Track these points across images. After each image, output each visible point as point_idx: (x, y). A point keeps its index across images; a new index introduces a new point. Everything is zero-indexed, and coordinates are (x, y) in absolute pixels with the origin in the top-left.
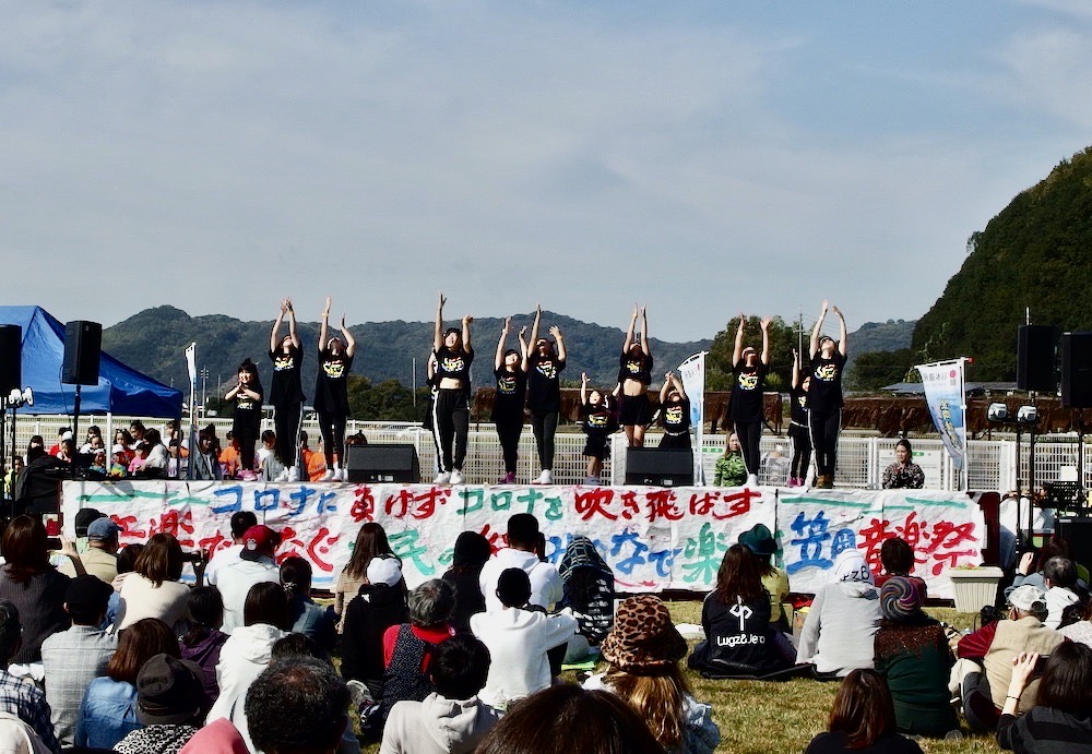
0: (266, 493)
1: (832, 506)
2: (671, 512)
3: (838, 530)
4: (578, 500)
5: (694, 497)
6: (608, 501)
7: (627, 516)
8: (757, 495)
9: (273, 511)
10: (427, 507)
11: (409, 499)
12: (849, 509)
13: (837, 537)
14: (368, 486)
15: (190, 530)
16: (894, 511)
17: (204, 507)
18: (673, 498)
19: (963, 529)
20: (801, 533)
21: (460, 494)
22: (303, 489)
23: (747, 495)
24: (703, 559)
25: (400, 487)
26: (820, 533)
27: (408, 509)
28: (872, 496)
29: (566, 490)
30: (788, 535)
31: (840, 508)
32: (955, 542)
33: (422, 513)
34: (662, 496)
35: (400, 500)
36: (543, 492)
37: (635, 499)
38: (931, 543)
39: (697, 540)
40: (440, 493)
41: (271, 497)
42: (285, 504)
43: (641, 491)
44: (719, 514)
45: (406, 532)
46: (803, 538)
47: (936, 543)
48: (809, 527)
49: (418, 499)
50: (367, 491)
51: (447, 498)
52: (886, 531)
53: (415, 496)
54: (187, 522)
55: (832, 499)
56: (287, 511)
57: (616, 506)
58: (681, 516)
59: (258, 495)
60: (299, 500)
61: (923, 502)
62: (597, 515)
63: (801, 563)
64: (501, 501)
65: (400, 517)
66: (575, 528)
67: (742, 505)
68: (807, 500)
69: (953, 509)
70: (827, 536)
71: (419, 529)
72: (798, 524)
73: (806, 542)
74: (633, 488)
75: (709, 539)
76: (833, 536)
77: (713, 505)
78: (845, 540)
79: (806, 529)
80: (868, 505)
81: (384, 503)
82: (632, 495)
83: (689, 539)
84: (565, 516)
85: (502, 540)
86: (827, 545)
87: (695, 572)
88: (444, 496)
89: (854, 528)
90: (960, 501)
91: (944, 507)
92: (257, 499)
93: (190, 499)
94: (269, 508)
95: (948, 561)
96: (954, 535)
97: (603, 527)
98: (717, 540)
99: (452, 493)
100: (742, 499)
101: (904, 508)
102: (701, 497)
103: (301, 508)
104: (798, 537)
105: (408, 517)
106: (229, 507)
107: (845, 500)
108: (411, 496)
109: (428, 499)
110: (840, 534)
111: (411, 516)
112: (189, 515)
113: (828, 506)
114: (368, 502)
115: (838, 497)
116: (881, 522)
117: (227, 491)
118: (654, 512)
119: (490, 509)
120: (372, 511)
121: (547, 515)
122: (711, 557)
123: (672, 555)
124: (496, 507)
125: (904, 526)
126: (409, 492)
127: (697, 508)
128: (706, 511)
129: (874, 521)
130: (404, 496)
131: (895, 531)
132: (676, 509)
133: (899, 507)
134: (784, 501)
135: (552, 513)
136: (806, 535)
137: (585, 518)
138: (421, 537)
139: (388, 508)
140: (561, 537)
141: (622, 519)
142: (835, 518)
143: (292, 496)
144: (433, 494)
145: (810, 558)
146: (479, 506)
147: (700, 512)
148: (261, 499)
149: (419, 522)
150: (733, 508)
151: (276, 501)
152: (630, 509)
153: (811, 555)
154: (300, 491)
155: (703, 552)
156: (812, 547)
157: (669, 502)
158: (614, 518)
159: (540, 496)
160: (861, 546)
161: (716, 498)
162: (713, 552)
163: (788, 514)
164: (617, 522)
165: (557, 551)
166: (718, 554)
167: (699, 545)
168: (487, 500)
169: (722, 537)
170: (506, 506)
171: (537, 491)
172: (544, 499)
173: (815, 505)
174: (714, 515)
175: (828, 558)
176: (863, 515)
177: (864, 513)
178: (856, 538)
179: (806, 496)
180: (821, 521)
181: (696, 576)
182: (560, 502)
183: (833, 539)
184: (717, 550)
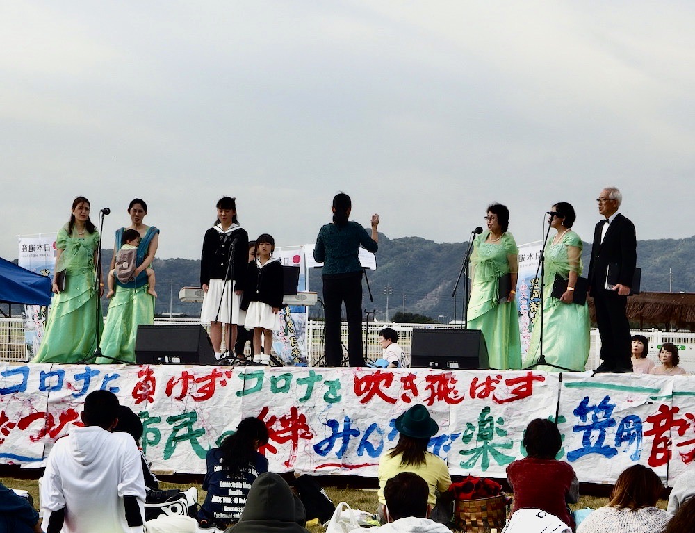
0: (52, 374)
1: (618, 391)
2: (451, 395)
3: (624, 416)
4: (358, 382)
5: (476, 380)
6: (388, 385)
7: (406, 399)
8: (541, 379)
9: (57, 392)
10: (208, 389)
11: (190, 381)
12: (637, 394)
13: (622, 424)
14: (152, 367)
16: (685, 397)
18: (454, 381)
20: (584, 418)
21: (240, 375)
22: (88, 370)
23: (530, 379)
24: (481, 444)
25: (183, 368)
26: (604, 419)
27: (188, 391)
28: (663, 381)
30: (570, 421)
31: (626, 394)
33: (202, 395)
34: (442, 380)
35: (181, 382)
36: (323, 374)
37: (415, 381)
39: (476, 424)
40: (220, 375)
41: (56, 378)
42: (69, 385)
43: (422, 373)
44: (499, 398)
45: (185, 415)
46: (586, 424)
48: (593, 413)
49: (199, 380)
50: (149, 372)
51: (228, 381)
52: (676, 417)
53: (196, 377)
55: (618, 384)
56: (70, 392)
57: (396, 389)
58: (462, 399)
59: (43, 376)
60: (83, 381)
62: (376, 397)
63: (582, 450)
64: (281, 384)
65: (180, 399)
66: (353, 411)
67: (525, 389)
68: (593, 385)
70: (611, 423)
71: (198, 411)
72: (581, 410)
73: (589, 429)
74: (413, 371)
75: (488, 424)
76: (618, 422)
77: (494, 388)
78: (631, 427)
79: (590, 415)
80: (657, 391)
81: (165, 385)
82: (412, 377)
83: (468, 424)
84: (343, 400)
85: (279, 423)
86: (611, 433)
87: (472, 459)
88: (224, 377)
89: (642, 414)
92: (42, 380)
94: (54, 389)
97: (382, 411)
98: (496, 425)
99: (233, 374)
100: (525, 383)
102: (482, 380)
103: (85, 389)
104: (581, 423)
105: (188, 399)
106: (14, 387)
107: (633, 385)
108: (192, 377)
109: (209, 381)
110: (626, 420)
111: (191, 398)
113: (614, 391)
115: (625, 382)
116: (670, 409)
117: (14, 372)
118: (433, 395)
119: (269, 391)
120: (152, 393)
121: (326, 398)
122: (490, 443)
123: (450, 440)
124: (275, 390)
126: (190, 373)
127: (478, 391)
128: (487, 395)
129: (663, 408)
130: (186, 377)
131: (686, 418)
132: (456, 392)
133: (690, 393)
134: (568, 385)
135: (331, 396)
136: (589, 421)
138: (199, 419)
139: (169, 392)
140: (338, 420)
141: (400, 403)
142: (621, 403)
143: (77, 377)
144: (214, 376)
145: (593, 445)
146: (259, 388)
147: (480, 396)
148: (47, 380)
149: (198, 404)
150: (513, 392)
151: (61, 382)
152: (409, 393)
153: (593, 441)
154: (84, 371)
155: (481, 437)
156: (595, 434)
157: (450, 386)
158: (393, 401)
159: (320, 378)
160: (647, 434)
161: (497, 382)
162: (491, 437)
163: (571, 401)
164: (396, 405)
165: (335, 435)
166: (497, 439)
167: (477, 429)
168: (267, 382)
169: (501, 421)
170: (285, 389)
171: (317, 374)
172: (323, 381)
173: (601, 389)
174: (494, 398)
175: (612, 445)
176: (651, 401)
177: (653, 398)
178: (643, 424)
179: (591, 380)
180: (606, 406)
181: (473, 461)
182: (339, 384)
183: (618, 425)
184: (496, 436)
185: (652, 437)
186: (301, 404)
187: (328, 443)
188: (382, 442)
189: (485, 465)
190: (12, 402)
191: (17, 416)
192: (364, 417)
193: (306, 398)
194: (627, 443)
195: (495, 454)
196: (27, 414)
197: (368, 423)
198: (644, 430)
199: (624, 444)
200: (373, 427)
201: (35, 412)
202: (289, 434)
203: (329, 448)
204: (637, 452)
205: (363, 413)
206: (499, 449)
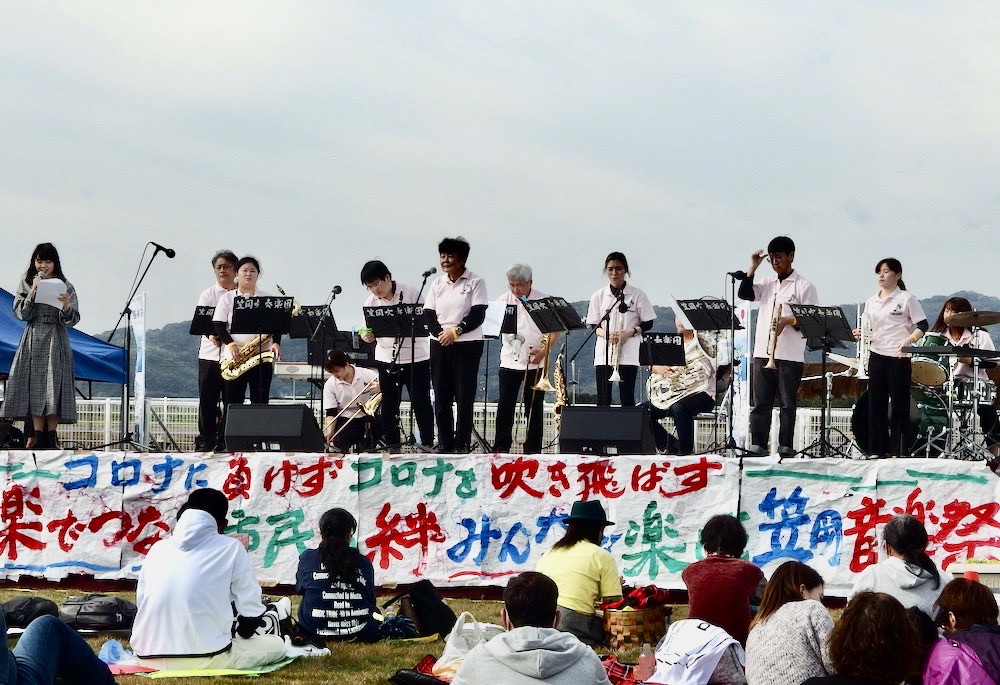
0: (125, 465)
1: (812, 481)
2: (609, 487)
3: (820, 511)
4: (496, 472)
5: (638, 468)
6: (532, 475)
7: (555, 492)
8: (717, 466)
9: (134, 487)
10: (315, 481)
11: (293, 472)
12: (834, 484)
13: (817, 521)
14: (245, 455)
15: (37, 510)
16: (892, 487)
17: (53, 482)
18: (611, 470)
19: (982, 512)
20: (771, 514)
21: (354, 465)
22: (169, 459)
23: (704, 467)
24: (647, 547)
25: (283, 456)
26: (796, 515)
27: (292, 484)
28: (865, 467)
29: (480, 460)
30: (755, 518)
31: (821, 484)
32: (973, 528)
33: (308, 489)
34: (598, 468)
35: (282, 473)
36: (453, 463)
37: (564, 471)
38: (940, 529)
39: (640, 523)
40: (329, 465)
41: (131, 469)
42: (148, 479)
43: (573, 461)
44: (667, 491)
45: (289, 514)
46: (774, 521)
47: (946, 529)
48: (782, 507)
49: (304, 471)
50: (243, 462)
51: (339, 471)
52: (882, 512)
53: (300, 468)
54: (34, 501)
55: (811, 472)
56: (149, 486)
57: (541, 481)
58: (623, 492)
59: (116, 467)
60: (164, 473)
61: (930, 475)
62: (519, 491)
63: (771, 553)
64: (404, 475)
65: (282, 494)
66: (492, 508)
67: (698, 479)
68: (780, 473)
69: (969, 485)
70: (805, 519)
71: (305, 509)
72: (768, 505)
73: (778, 526)
74: (563, 458)
75: (655, 523)
76: (813, 518)
77: (660, 479)
78: (829, 524)
79: (778, 511)
80: (858, 480)
81: (262, 477)
82: (560, 466)
83: (631, 522)
84: (480, 493)
85: (404, 522)
86: (805, 532)
87: (638, 564)
88: (334, 468)
89: (842, 509)
90: (979, 475)
91: (957, 482)
92: (115, 472)
93: (37, 473)
94: (130, 482)
95: (964, 553)
96: (971, 519)
97: (527, 507)
98: (665, 524)
99: (344, 464)
100: (698, 472)
101: (906, 483)
102: (646, 468)
103: (167, 483)
104: (768, 521)
105: (291, 494)
106: (82, 481)
107: (829, 473)
108: (295, 467)
109: (316, 472)
110: (822, 516)
111: (295, 493)
112: (36, 493)
113: (806, 481)
114: (244, 475)
115: (819, 469)
116: (874, 502)
117: (80, 462)
118: (587, 487)
119: (390, 484)
120: (248, 486)
121: (459, 492)
122: (658, 545)
123: (609, 543)
124: (397, 482)
125: (904, 506)
126: (293, 463)
127: (641, 482)
128: (652, 487)
129: (866, 501)
130: (287, 467)
132: (615, 483)
133: (898, 482)
134: (751, 474)
135: (464, 490)
136: (778, 518)
137: (504, 496)
138: (307, 519)
139: (268, 485)
140: (475, 519)
141: (548, 496)
142: (817, 497)
143: (156, 468)
144: (321, 466)
145: (783, 547)
146: (377, 481)
147: (644, 488)
148: (120, 472)
149: (305, 500)
150: (685, 483)
151: (137, 474)
152: (558, 485)
153: (784, 542)
154: (165, 461)
155: (648, 538)
156: (786, 533)
157: (607, 476)
158: (539, 495)
159: (449, 468)
160: (849, 532)
161: (664, 470)
162: (660, 538)
163: (756, 491)
164: (544, 500)
165: (471, 537)
166: (667, 541)
167: (642, 528)
168: (386, 473)
169: (671, 519)
170: (409, 481)
171: (446, 462)
172: (454, 471)
173: (791, 478)
174: (661, 491)
175: (807, 546)
176: (851, 492)
177: (853, 489)
178: (843, 521)
179: (778, 468)
180: (797, 499)
181: (639, 568)
182: (473, 475)
183: (813, 522)
184: (665, 536)
185: (854, 537)
186: (429, 500)
187: (463, 547)
188: (528, 545)
189: (653, 573)
190: (81, 499)
191: (87, 516)
192: (506, 515)
193: (435, 493)
194: (824, 544)
195: (666, 559)
196: (98, 513)
197: (510, 522)
198: (844, 528)
199: (821, 546)
200: (516, 528)
201: (108, 511)
202: (417, 536)
203: (466, 552)
204: (836, 555)
205: (504, 510)
206: (669, 553)
